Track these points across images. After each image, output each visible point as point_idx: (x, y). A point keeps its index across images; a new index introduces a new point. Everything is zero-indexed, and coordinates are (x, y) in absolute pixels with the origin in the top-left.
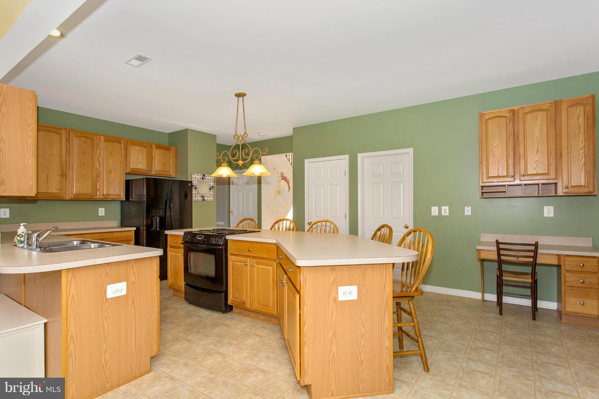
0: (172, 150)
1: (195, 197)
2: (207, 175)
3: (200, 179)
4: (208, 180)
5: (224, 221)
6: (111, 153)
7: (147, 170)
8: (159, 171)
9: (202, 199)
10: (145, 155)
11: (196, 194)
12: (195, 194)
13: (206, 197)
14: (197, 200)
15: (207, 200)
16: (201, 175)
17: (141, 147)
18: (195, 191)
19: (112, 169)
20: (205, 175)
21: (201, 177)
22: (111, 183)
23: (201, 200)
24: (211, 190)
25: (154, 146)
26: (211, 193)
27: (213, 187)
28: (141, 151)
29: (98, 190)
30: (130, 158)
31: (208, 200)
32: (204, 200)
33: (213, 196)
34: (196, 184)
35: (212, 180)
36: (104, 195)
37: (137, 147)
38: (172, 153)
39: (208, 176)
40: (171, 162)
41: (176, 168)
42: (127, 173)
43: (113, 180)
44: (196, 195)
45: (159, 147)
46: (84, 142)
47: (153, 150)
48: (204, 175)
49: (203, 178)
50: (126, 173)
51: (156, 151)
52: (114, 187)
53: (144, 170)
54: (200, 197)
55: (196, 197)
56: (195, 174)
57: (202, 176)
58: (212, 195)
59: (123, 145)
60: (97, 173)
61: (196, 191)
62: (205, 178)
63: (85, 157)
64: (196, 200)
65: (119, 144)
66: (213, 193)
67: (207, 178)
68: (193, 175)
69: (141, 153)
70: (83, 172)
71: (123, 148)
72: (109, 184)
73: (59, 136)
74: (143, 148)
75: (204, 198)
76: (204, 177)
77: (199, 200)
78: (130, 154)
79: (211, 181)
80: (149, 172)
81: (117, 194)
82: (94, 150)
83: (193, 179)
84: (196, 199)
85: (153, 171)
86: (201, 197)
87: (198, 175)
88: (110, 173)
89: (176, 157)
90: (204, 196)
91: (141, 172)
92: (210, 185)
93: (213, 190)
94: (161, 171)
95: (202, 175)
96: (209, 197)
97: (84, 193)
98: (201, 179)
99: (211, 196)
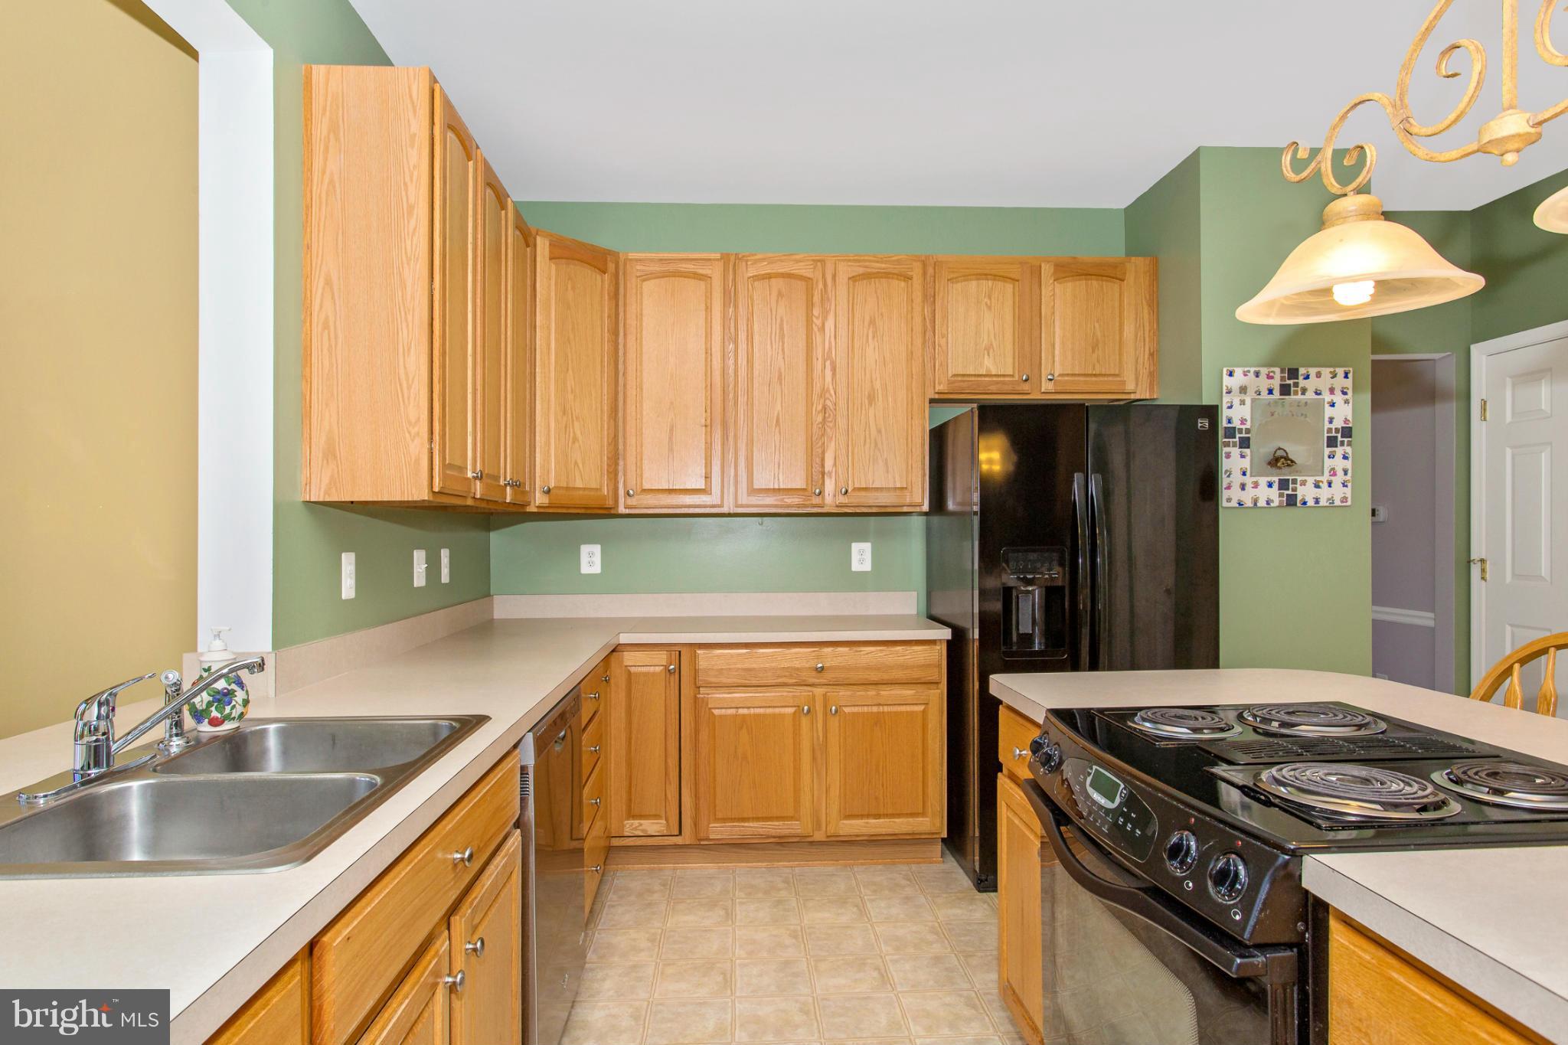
0: (1130, 278)
1: (1243, 487)
2: (1313, 371)
3: (1270, 392)
4: (1318, 393)
5: (1433, 610)
6: (872, 322)
7: (1016, 378)
8: (1073, 375)
9: (1281, 495)
10: (1009, 317)
11: (1244, 474)
12: (1239, 473)
13: (1303, 483)
14: (1255, 504)
15: (1311, 503)
16: (1277, 370)
17: (990, 283)
18: (1243, 456)
19: (878, 385)
20: (1302, 371)
21: (1276, 384)
22: (876, 444)
23: (1276, 503)
24: (1339, 451)
25: (1047, 270)
26: (1339, 463)
27: (1347, 432)
28: (990, 298)
29: (830, 473)
30: (944, 336)
31: (1317, 501)
32: (1291, 501)
33: (1349, 477)
34: (1243, 421)
35: (1344, 393)
36: (847, 492)
37: (974, 283)
38: (1133, 291)
39: (1318, 375)
40: (1129, 331)
41: (1151, 355)
42: (937, 396)
43: (879, 431)
44: (1249, 480)
45: (1070, 270)
46: (780, 294)
47: (1043, 287)
48: (1293, 373)
49: (1285, 390)
50: (932, 401)
51: (1057, 291)
52: (886, 460)
53: (1007, 379)
54: (1270, 485)
55: (1249, 487)
56: (1238, 371)
57: (1282, 379)
58: (1346, 472)
59: (917, 281)
60: (825, 408)
61: (1247, 460)
62: (1296, 385)
63: (783, 350)
64: (1249, 503)
65: (903, 284)
66: (1348, 464)
67: (1311, 384)
68: (1231, 374)
69: (989, 308)
70: (778, 407)
71: (918, 296)
72: (867, 445)
73: (702, 284)
74: (1000, 284)
75: (1295, 490)
76: (1291, 382)
77: (1262, 503)
78: (945, 317)
79: (1338, 398)
80: (1026, 387)
81: (898, 486)
82: (814, 319)
83: (1226, 399)
84: (1247, 498)
85: (1043, 380)
86: (1276, 486)
87: (1257, 374)
88: (870, 404)
89: (1155, 302)
90: (1294, 481)
91: (993, 388)
92: (1331, 421)
93: (1349, 444)
94: (1079, 375)
95: (1282, 371)
96: (1325, 485)
97: (782, 487)
98: (1277, 392)
99: (1337, 481)
